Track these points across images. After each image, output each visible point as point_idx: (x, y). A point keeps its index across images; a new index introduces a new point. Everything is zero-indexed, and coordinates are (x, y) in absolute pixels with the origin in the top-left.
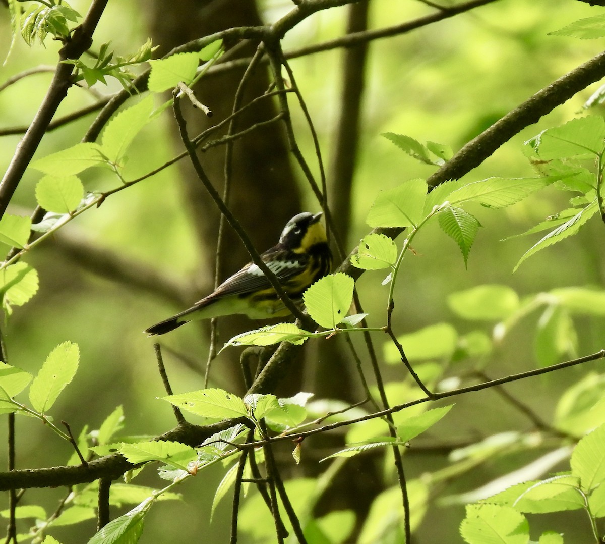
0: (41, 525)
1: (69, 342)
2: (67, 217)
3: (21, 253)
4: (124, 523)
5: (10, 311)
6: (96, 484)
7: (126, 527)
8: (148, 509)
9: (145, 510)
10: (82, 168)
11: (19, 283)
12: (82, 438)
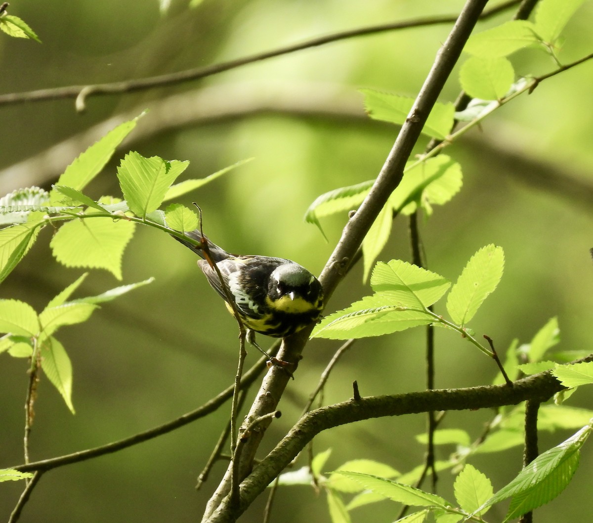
0: (464, 451)
1: (493, 245)
2: (494, 104)
3: (443, 145)
4: (557, 455)
5: (429, 210)
6: (523, 406)
7: (560, 460)
8: (585, 439)
9: (581, 440)
10: (512, 49)
11: (441, 179)
12: (511, 353)
